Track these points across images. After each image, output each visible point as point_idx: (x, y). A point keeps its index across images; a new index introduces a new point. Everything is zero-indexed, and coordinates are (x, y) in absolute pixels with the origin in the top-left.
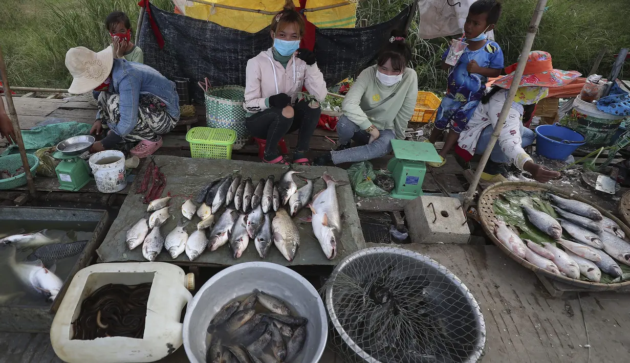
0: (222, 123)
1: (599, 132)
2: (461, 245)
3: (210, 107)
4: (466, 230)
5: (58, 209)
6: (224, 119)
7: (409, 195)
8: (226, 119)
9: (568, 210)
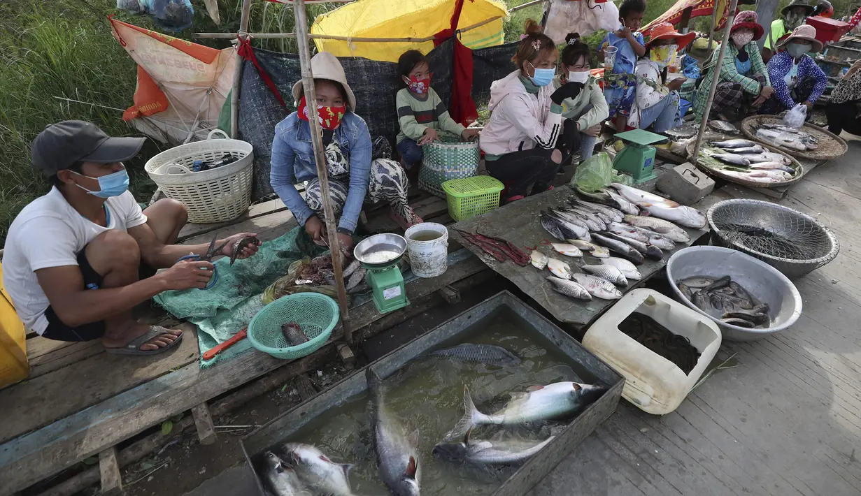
0: (464, 173)
1: (688, 94)
2: (711, 194)
3: (446, 157)
4: (712, 182)
5: (453, 320)
6: (466, 167)
7: (646, 176)
8: (469, 166)
9: (735, 147)
